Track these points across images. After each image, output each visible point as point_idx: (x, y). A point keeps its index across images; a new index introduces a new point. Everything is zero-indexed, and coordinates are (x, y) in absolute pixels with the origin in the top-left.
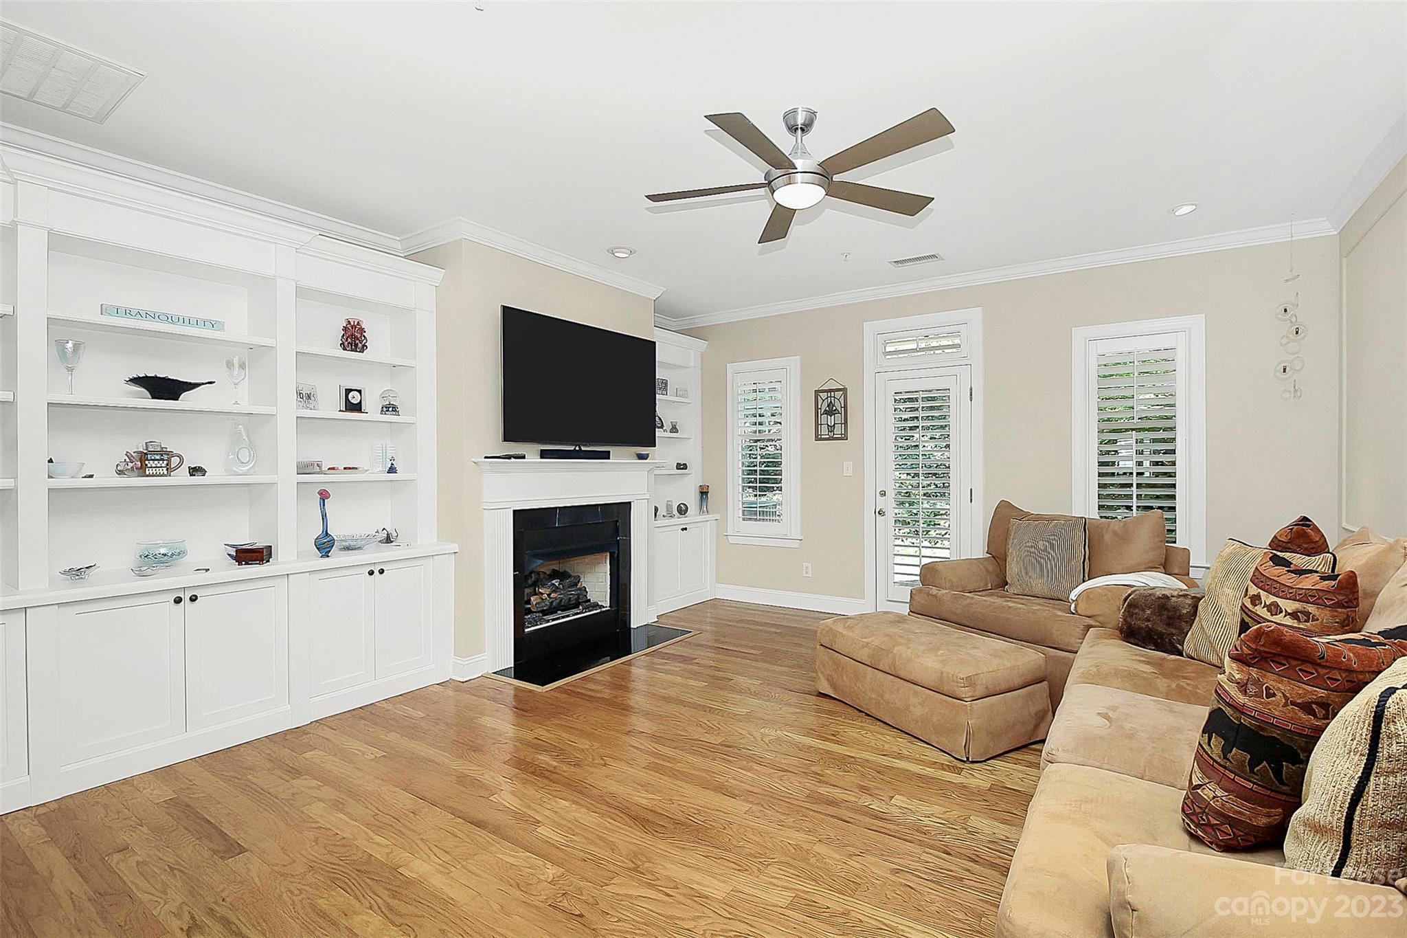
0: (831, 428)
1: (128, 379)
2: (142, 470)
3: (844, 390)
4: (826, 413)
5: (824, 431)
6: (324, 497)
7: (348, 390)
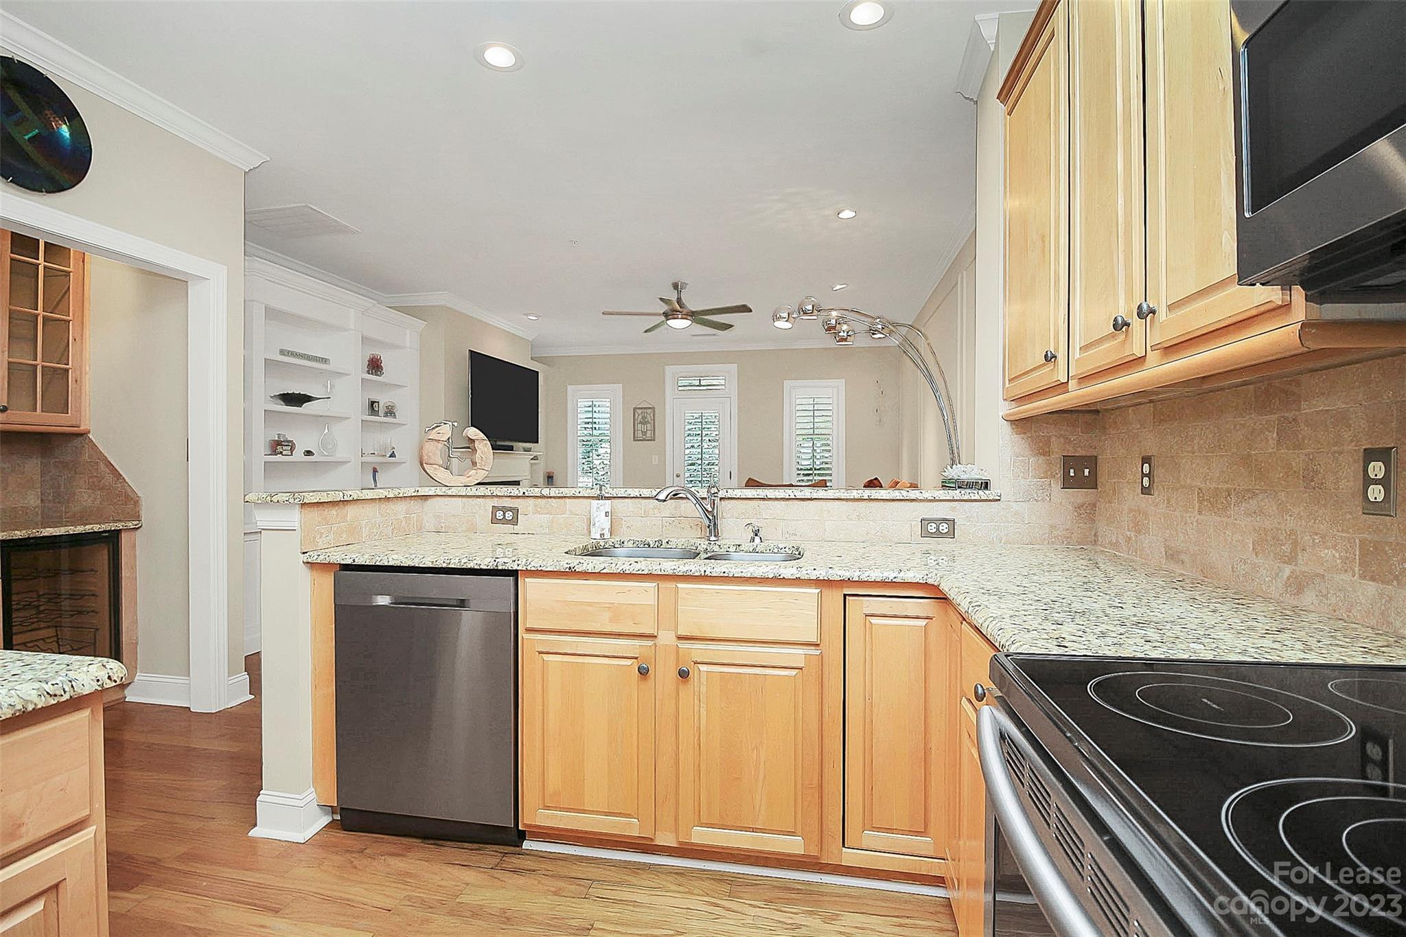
0: (644, 433)
1: (273, 395)
2: (275, 453)
3: (653, 408)
4: (641, 422)
5: (640, 435)
6: (375, 472)
7: (373, 402)
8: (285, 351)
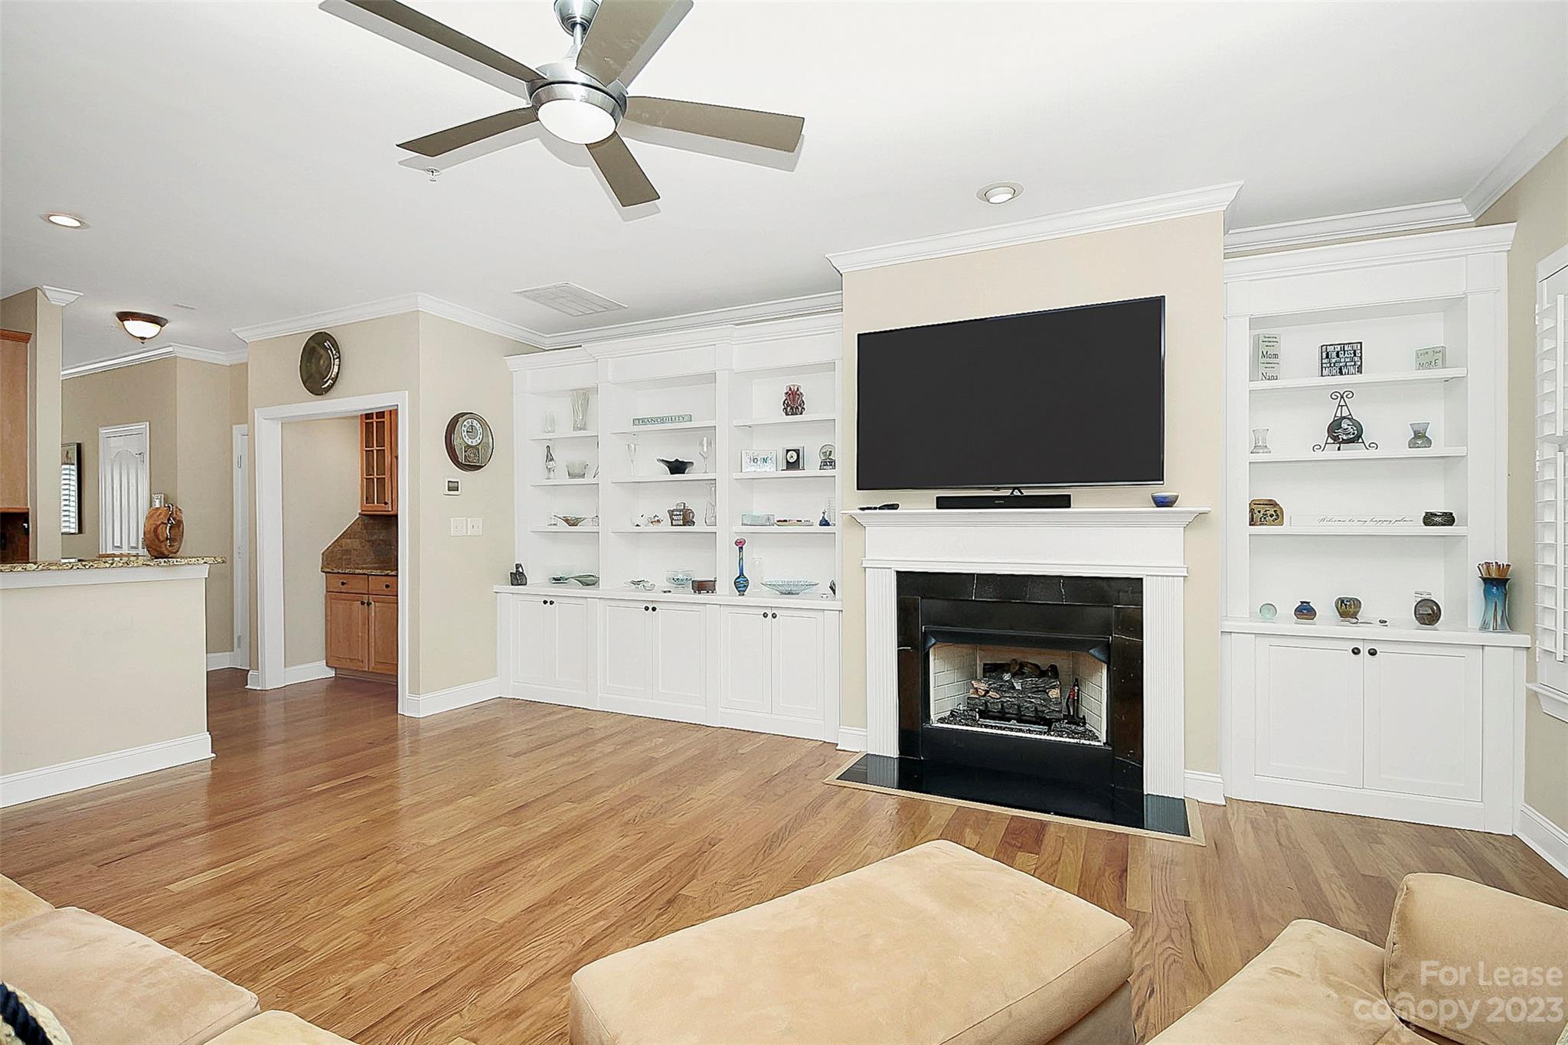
6: (740, 544)
7: (788, 451)
8: (639, 420)
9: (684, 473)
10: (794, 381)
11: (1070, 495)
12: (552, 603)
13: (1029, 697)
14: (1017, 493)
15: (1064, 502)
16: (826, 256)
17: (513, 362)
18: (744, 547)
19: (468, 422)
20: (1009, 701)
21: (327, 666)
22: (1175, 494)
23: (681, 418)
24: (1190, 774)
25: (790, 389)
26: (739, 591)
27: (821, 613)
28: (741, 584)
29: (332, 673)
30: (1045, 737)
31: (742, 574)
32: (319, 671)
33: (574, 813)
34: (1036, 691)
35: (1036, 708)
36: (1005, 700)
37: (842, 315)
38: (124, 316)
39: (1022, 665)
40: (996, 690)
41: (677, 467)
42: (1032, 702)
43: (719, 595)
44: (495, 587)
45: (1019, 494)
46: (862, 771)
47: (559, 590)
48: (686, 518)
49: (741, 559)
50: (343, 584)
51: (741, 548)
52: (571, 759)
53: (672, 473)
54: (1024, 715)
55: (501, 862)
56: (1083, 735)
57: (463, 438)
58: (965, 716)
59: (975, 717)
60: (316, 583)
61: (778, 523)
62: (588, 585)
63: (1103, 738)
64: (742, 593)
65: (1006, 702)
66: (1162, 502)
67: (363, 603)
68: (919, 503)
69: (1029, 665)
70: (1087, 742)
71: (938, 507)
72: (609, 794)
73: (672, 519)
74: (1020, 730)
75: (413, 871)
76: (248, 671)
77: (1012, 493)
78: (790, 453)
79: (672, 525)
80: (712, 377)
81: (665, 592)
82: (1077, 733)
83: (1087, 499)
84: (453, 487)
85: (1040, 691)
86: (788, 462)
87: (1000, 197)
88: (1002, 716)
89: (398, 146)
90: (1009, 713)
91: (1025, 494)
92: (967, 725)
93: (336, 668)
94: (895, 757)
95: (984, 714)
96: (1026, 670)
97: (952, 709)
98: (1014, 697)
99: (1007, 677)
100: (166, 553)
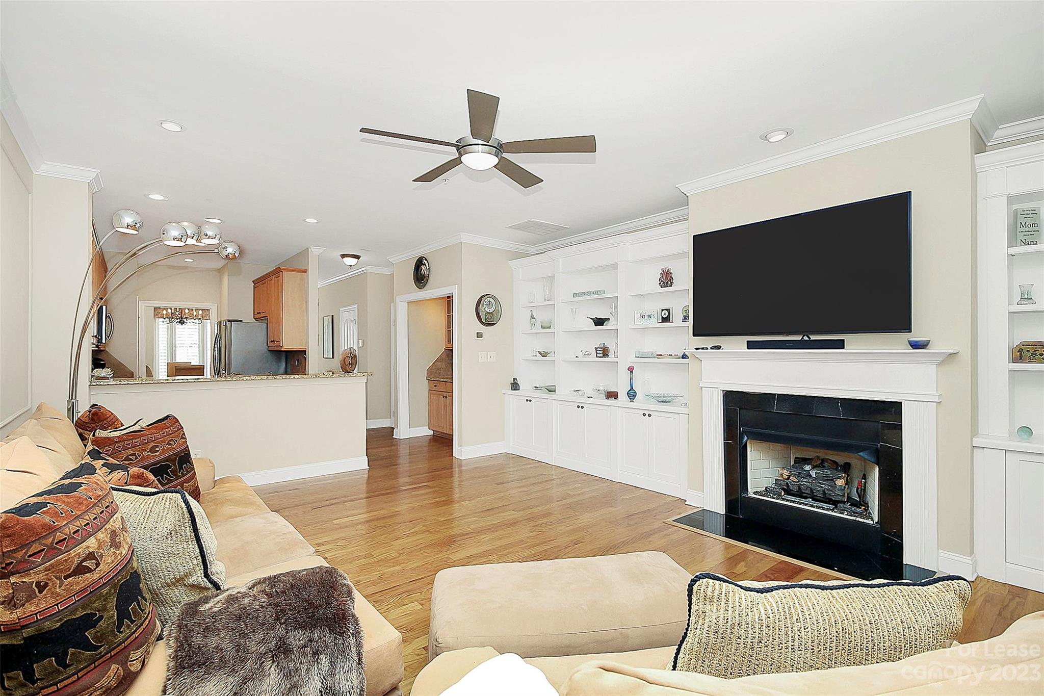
6: (631, 370)
7: (662, 310)
8: (576, 294)
9: (603, 325)
10: (665, 265)
11: (844, 340)
12: (530, 401)
13: (820, 483)
14: (806, 338)
15: (840, 345)
16: (676, 186)
17: (513, 263)
18: (633, 371)
19: (487, 300)
20: (805, 485)
21: (429, 429)
22: (929, 339)
23: (598, 292)
24: (942, 553)
25: (663, 271)
26: (630, 399)
27: (677, 415)
28: (632, 395)
29: (431, 433)
30: (830, 513)
31: (632, 388)
32: (425, 431)
33: (513, 516)
34: (826, 480)
35: (824, 492)
36: (802, 484)
37: (688, 222)
38: (343, 256)
39: (823, 461)
40: (795, 476)
41: (599, 322)
42: (822, 487)
43: (621, 401)
44: (503, 391)
45: (807, 339)
46: (698, 520)
47: (538, 394)
48: (605, 352)
49: (631, 379)
50: (435, 386)
51: (631, 372)
52: (526, 489)
53: (595, 326)
54: (817, 496)
55: (467, 534)
56: (861, 515)
57: (485, 309)
58: (774, 491)
59: (781, 493)
60: (424, 386)
61: (658, 356)
62: (551, 391)
63: (876, 519)
64: (632, 400)
65: (802, 485)
66: (915, 345)
67: (443, 397)
68: (735, 345)
69: (830, 462)
70: (862, 520)
71: (748, 348)
72: (535, 510)
73: (597, 353)
74: (812, 506)
75: (428, 531)
76: (394, 428)
77: (802, 338)
78: (664, 311)
79: (597, 357)
80: (615, 266)
81: (588, 397)
82: (857, 513)
83: (856, 343)
84: (479, 335)
85: (829, 480)
86: (662, 317)
87: (777, 137)
88: (800, 494)
89: (413, 181)
90: (805, 493)
91: (812, 339)
92: (774, 498)
93: (433, 431)
94: (722, 513)
95: (788, 492)
96: (826, 464)
97: (766, 486)
98: (809, 482)
99: (808, 468)
100: (349, 370)
